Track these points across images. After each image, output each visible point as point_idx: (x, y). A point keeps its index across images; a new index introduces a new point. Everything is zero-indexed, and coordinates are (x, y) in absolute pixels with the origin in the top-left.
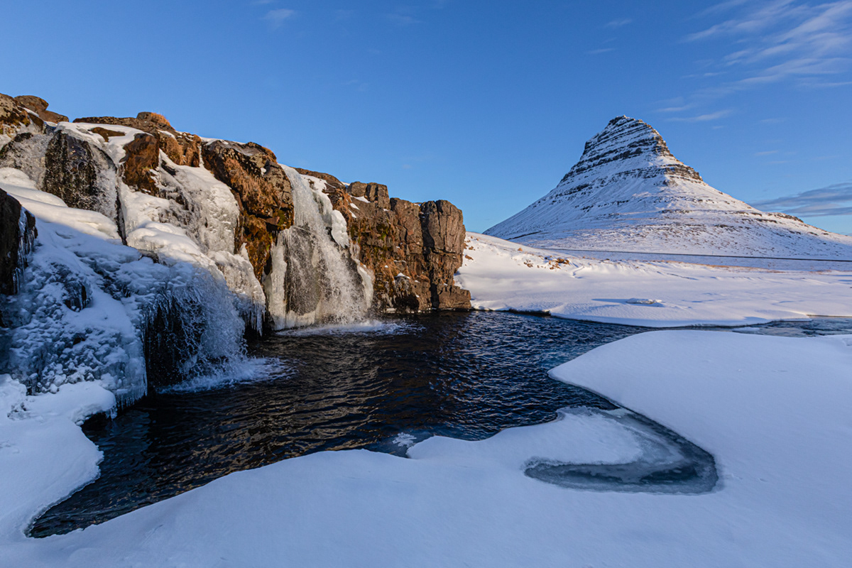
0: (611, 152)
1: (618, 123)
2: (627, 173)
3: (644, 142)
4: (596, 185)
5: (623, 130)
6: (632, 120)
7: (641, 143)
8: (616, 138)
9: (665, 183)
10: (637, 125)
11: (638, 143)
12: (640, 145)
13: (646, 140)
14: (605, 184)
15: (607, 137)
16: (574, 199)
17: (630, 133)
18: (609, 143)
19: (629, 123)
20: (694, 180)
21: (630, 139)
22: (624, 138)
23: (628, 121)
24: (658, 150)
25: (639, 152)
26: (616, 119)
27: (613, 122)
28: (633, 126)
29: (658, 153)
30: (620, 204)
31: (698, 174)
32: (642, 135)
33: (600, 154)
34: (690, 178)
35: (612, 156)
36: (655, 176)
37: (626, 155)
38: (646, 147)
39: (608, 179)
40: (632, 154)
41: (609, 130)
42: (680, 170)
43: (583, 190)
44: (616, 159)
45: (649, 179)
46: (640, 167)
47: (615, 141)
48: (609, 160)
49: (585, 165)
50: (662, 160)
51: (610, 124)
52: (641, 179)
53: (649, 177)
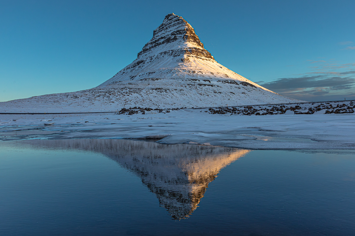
0: (162, 38)
1: (170, 18)
2: (165, 53)
3: (179, 32)
4: (148, 61)
5: (171, 23)
6: (177, 16)
7: (178, 33)
8: (167, 28)
9: (182, 60)
10: (179, 20)
11: (176, 32)
12: (177, 34)
13: (181, 31)
14: (152, 60)
15: (163, 28)
16: (134, 71)
17: (174, 25)
18: (163, 32)
19: (175, 19)
20: (207, 58)
21: (173, 29)
22: (171, 29)
23: (175, 17)
24: (186, 38)
25: (175, 39)
26: (168, 15)
27: (167, 17)
28: (176, 21)
29: (186, 40)
30: (150, 74)
31: (210, 54)
32: (180, 27)
33: (157, 39)
34: (203, 58)
35: (162, 40)
36: (180, 55)
37: (168, 40)
38: (180, 35)
39: (155, 57)
40: (172, 40)
41: (165, 23)
42: (196, 51)
43: (140, 65)
44: (163, 43)
45: (176, 57)
46: (172, 49)
47: (166, 31)
48: (160, 44)
49: (148, 47)
50: (187, 45)
51: (165, 19)
52: (172, 57)
53: (176, 56)
